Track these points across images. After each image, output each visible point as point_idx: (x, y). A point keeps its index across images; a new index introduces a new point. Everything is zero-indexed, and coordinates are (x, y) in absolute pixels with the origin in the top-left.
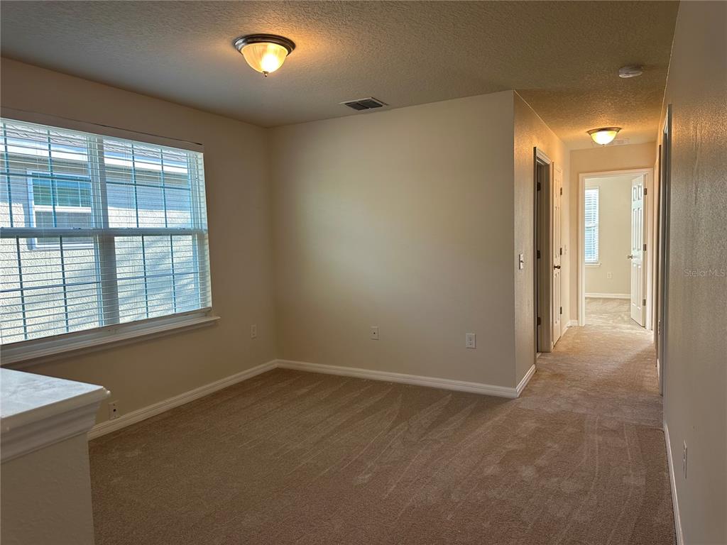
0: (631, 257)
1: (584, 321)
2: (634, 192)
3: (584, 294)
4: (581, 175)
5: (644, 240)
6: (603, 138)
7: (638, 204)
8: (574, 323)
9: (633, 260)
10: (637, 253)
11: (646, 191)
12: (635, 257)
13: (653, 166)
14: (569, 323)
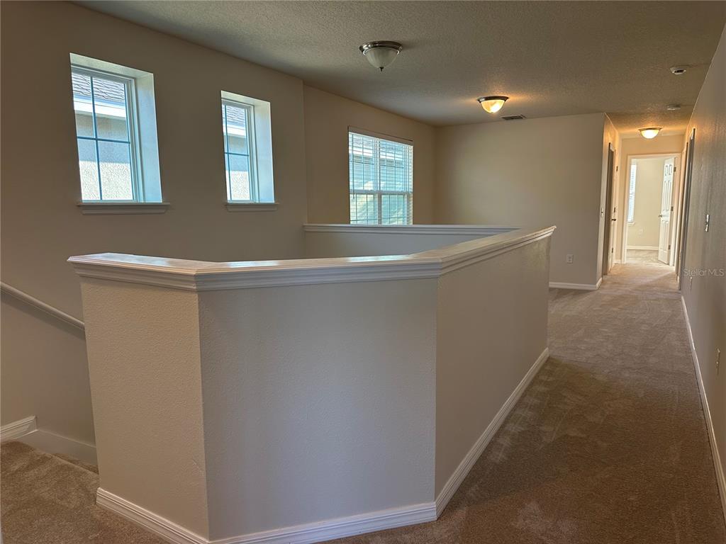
0: (661, 216)
1: (625, 261)
2: (666, 169)
3: (626, 247)
4: (629, 157)
5: (672, 204)
6: (650, 134)
7: (668, 178)
8: (619, 261)
9: (662, 219)
10: (666, 213)
11: (675, 168)
12: (664, 216)
13: (681, 152)
14: (615, 262)
